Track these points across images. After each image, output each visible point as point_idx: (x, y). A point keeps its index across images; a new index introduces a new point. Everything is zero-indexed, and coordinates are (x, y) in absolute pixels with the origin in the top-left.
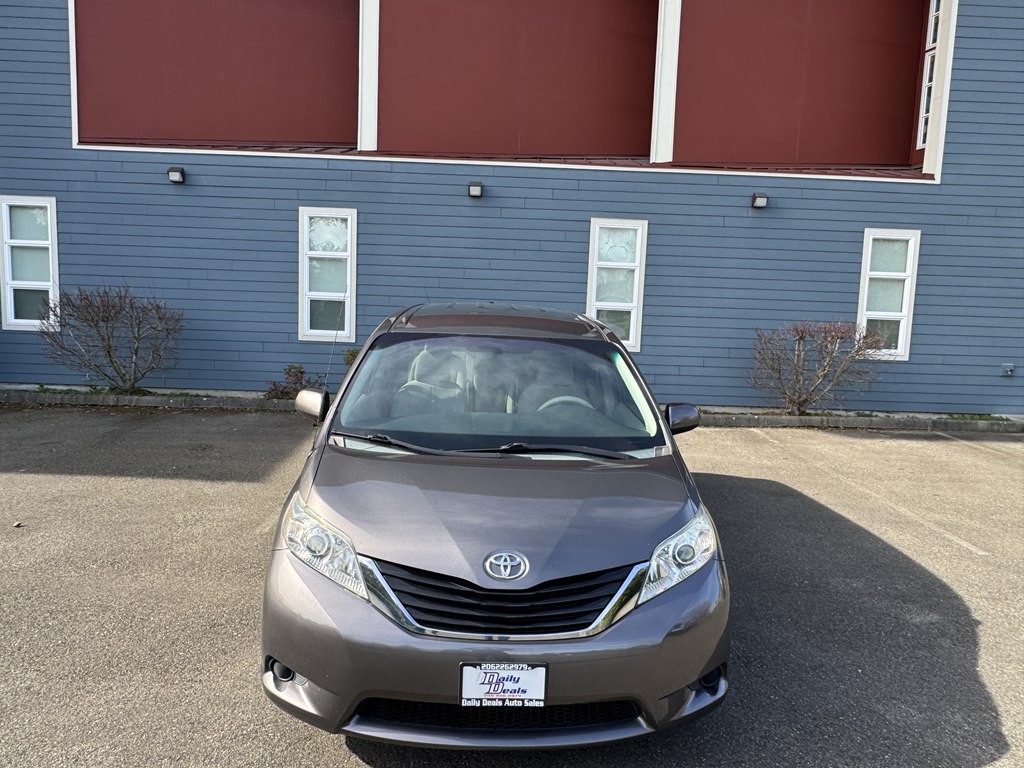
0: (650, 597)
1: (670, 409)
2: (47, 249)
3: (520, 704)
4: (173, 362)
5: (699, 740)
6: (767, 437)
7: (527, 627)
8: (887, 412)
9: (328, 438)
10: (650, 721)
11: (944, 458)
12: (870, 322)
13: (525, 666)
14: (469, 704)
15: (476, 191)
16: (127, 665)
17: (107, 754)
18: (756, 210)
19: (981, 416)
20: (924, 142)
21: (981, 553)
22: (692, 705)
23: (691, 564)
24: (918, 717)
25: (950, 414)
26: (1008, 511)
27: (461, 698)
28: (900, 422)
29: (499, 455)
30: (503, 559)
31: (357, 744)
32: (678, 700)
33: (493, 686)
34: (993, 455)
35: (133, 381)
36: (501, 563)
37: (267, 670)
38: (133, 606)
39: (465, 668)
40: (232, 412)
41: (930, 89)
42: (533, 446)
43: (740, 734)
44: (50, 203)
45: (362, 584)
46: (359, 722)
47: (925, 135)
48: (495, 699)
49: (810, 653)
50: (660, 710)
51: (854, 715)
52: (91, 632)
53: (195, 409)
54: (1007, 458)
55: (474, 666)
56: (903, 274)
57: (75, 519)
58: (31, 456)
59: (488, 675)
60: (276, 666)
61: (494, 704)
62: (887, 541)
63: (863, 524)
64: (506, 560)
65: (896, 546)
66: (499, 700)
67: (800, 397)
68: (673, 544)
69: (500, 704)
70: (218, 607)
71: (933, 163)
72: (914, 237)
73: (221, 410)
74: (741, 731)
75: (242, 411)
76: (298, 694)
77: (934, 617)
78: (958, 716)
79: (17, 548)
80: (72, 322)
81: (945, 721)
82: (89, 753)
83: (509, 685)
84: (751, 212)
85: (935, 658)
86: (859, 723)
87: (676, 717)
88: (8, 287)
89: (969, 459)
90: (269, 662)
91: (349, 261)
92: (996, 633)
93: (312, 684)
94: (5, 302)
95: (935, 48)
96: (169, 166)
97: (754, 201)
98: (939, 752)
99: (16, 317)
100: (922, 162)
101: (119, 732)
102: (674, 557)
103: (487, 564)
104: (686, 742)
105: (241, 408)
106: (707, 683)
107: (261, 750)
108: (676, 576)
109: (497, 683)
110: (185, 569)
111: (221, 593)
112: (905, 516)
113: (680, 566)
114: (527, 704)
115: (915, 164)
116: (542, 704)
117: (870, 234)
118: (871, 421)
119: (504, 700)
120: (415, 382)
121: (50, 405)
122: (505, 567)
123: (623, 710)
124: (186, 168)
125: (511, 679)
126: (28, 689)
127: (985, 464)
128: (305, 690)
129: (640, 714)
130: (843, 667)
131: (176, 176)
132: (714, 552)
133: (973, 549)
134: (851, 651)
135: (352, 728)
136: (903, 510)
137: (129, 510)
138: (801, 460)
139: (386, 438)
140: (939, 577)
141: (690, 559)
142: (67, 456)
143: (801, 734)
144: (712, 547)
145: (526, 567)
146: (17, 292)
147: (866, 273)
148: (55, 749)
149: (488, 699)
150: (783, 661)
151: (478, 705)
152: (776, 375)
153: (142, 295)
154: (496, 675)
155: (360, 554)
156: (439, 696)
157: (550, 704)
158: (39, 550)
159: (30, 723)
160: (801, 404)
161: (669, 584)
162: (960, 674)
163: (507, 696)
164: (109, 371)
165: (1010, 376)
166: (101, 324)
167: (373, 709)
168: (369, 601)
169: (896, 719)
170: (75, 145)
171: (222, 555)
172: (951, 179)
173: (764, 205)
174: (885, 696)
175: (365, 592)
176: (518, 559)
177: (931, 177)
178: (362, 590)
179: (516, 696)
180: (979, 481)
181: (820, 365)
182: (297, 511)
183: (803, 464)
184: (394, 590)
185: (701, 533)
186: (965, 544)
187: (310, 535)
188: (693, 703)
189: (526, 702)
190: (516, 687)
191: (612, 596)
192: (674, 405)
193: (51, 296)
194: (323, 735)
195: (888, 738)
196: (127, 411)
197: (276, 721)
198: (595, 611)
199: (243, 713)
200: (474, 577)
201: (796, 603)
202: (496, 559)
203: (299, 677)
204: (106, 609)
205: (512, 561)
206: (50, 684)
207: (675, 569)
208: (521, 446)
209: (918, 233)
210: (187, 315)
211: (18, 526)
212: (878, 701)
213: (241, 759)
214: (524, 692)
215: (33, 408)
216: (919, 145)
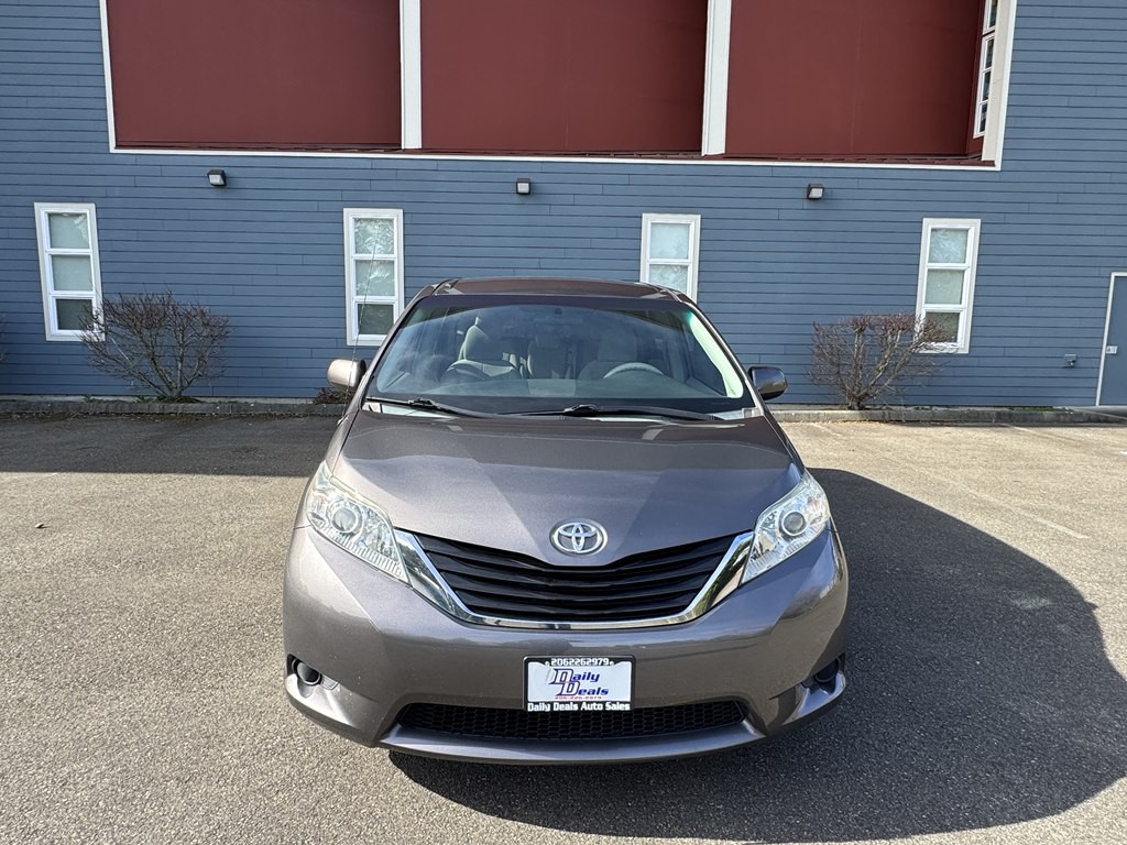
0: (753, 576)
1: (753, 373)
2: (88, 257)
3: (600, 707)
4: (220, 370)
5: (808, 746)
6: (830, 431)
7: (606, 612)
8: (947, 406)
9: (362, 404)
10: (758, 725)
11: (1016, 447)
12: (928, 314)
13: (606, 660)
14: (537, 708)
15: (524, 188)
16: (139, 671)
17: (102, 775)
18: (812, 202)
19: (1044, 408)
20: (983, 129)
21: (1082, 537)
22: (806, 705)
23: (801, 535)
24: (1058, 714)
25: (1011, 408)
26: (1097, 495)
27: (527, 702)
28: (964, 414)
29: (564, 417)
30: (574, 529)
31: (402, 759)
32: (789, 700)
33: (566, 685)
34: (1066, 444)
35: (179, 390)
36: (573, 534)
37: (289, 673)
38: (155, 607)
39: (531, 664)
40: (281, 417)
41: (988, 75)
42: (602, 409)
43: (854, 737)
44: (89, 210)
45: (401, 565)
46: (401, 733)
47: (983, 123)
48: (569, 703)
49: (917, 644)
50: (770, 712)
51: (983, 713)
52: (103, 635)
53: (244, 415)
54: (1083, 445)
55: (542, 661)
56: (963, 265)
57: (104, 519)
58: (66, 460)
59: (560, 672)
60: (300, 666)
61: (568, 708)
62: (976, 526)
63: (945, 510)
64: (578, 531)
65: (987, 531)
66: (574, 703)
67: (859, 392)
68: (779, 511)
69: (576, 707)
70: (250, 606)
71: (993, 149)
72: (973, 226)
73: (268, 415)
74: (855, 734)
75: (291, 416)
76: (327, 700)
77: (1045, 602)
78: (1103, 712)
79: (35, 549)
80: (113, 329)
81: (1090, 718)
82: (81, 775)
83: (586, 685)
84: (806, 204)
85: (1060, 648)
86: (991, 722)
87: (790, 720)
88: (50, 298)
89: (1042, 448)
90: (292, 664)
91: (396, 263)
92: (1120, 619)
93: (343, 688)
94: (48, 314)
95: (993, 31)
96: (208, 170)
97: (809, 192)
98: (1093, 755)
99: (60, 328)
100: (981, 151)
101: (121, 748)
102: (781, 530)
103: (555, 536)
104: (793, 749)
105: (289, 414)
106: (823, 679)
107: (288, 768)
108: (784, 549)
109: (572, 682)
110: (217, 567)
111: (254, 591)
112: (989, 502)
113: (787, 538)
114: (609, 708)
115: (973, 153)
116: (627, 707)
117: (929, 224)
118: (933, 413)
119: (580, 704)
120: (465, 361)
121: (94, 414)
122: (578, 539)
123: (726, 713)
124: (226, 171)
125: (589, 676)
126: (21, 700)
127: (1059, 452)
128: (336, 696)
129: (746, 717)
130: (958, 659)
131: (216, 179)
132: (826, 523)
133: (1071, 533)
134: (963, 641)
135: (392, 740)
136: (986, 496)
137: (163, 509)
138: (868, 450)
139: (429, 403)
140: (1042, 562)
141: (801, 529)
142: (104, 460)
143: (926, 737)
144: (824, 516)
145: (603, 538)
146: (59, 301)
147: (925, 265)
148: (41, 771)
149: (560, 703)
150: (888, 653)
151: (548, 709)
152: (835, 369)
153: (185, 300)
154: (570, 673)
155: (396, 528)
156: (500, 699)
157: (637, 707)
158: (59, 552)
159: (16, 740)
160: (860, 399)
161: (774, 562)
162: (1093, 664)
163: (584, 698)
164: (156, 380)
165: (1072, 367)
166: (145, 332)
167: (416, 718)
168: (409, 585)
169: (1032, 717)
170: (113, 150)
171: (258, 552)
172: (1012, 165)
173: (820, 195)
174: (1014, 691)
175: (403, 573)
176: (593, 529)
177: (992, 163)
178: (401, 572)
179: (595, 698)
180: (1058, 467)
181: (880, 359)
182: (321, 482)
183: (870, 455)
184: (439, 571)
185: (810, 501)
186: (1061, 528)
187: (336, 509)
188: (807, 704)
189: (607, 705)
190: (595, 686)
191: (711, 573)
192: (755, 368)
193: (94, 305)
194: (361, 750)
195: (1028, 740)
196: (174, 418)
197: (308, 733)
198: (689, 592)
199: (269, 723)
200: (538, 551)
201: (891, 592)
202: (565, 530)
203: (327, 681)
204: (122, 610)
205: (585, 531)
206: (47, 694)
207: (782, 542)
208: (587, 408)
209: (978, 222)
210: (232, 321)
211: (40, 527)
212: (1007, 697)
213: (263, 779)
214: (605, 692)
215: (77, 416)
216: (977, 133)
